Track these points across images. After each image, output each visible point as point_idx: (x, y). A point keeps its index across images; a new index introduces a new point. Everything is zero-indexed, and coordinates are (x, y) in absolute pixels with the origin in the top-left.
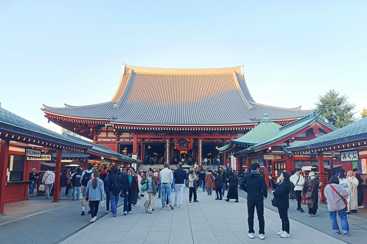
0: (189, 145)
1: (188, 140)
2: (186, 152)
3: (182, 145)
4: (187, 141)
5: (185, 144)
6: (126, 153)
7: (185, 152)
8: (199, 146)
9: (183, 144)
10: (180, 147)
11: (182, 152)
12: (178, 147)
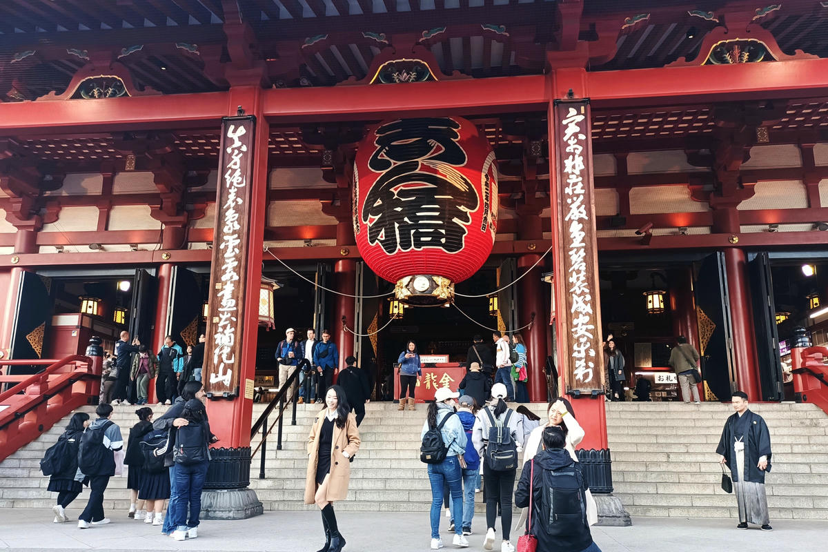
0: (464, 217)
1: (451, 174)
2: (444, 289)
3: (399, 218)
4: (444, 186)
5: (429, 213)
6: (75, 334)
7: (434, 285)
8: (564, 176)
9: (412, 209)
10: (390, 244)
11: (409, 282)
12: (372, 242)
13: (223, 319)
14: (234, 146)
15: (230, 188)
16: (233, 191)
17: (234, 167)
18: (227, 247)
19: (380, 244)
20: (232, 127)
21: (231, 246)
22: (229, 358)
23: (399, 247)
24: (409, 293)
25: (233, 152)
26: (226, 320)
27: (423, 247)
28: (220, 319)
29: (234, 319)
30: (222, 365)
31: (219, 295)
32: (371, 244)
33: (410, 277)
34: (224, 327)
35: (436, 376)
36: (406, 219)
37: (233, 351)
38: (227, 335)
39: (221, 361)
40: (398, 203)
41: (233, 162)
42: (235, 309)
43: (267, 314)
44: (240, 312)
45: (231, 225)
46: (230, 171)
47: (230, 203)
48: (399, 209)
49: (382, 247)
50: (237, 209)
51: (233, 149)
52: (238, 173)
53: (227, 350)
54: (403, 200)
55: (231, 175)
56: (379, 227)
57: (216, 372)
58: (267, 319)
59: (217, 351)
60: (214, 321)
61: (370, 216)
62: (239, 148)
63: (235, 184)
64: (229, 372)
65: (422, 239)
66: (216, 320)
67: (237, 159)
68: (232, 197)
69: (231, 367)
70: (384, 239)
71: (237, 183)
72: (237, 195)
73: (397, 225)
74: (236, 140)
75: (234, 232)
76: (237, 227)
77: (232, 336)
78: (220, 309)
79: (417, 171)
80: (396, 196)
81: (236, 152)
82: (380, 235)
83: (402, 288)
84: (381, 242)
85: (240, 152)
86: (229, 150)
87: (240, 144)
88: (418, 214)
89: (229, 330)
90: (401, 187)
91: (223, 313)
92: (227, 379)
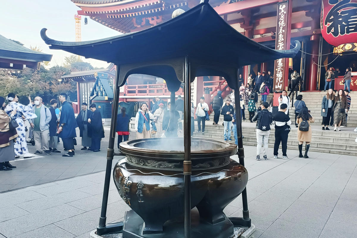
3: (340, 23)
5: (354, 19)
7: (354, 47)
9: (346, 19)
11: (343, 47)
12: (328, 33)
13: (279, 69)
14: (281, 12)
15: (280, 27)
16: (281, 28)
17: (281, 20)
18: (280, 46)
19: (332, 33)
20: (281, 6)
21: (281, 46)
22: (281, 81)
23: (339, 34)
24: (343, 51)
25: (281, 14)
26: (280, 69)
27: (350, 33)
28: (278, 69)
29: (282, 69)
30: (279, 83)
31: (278, 62)
32: (328, 34)
33: (344, 44)
34: (279, 72)
35: (353, 81)
36: (343, 23)
37: (282, 79)
38: (280, 74)
39: (278, 81)
40: (340, 17)
41: (281, 18)
42: (282, 66)
43: (291, 66)
44: (284, 67)
45: (281, 39)
46: (280, 21)
47: (281, 32)
48: (341, 19)
49: (332, 35)
50: (283, 34)
51: (281, 13)
52: (283, 21)
53: (280, 78)
54: (343, 15)
55: (280, 23)
56: (331, 27)
57: (277, 85)
58: (291, 67)
59: (277, 79)
60: (276, 70)
61: (328, 23)
62: (283, 13)
63: (282, 25)
64: (281, 85)
65: (350, 30)
66: (277, 70)
67: (282, 17)
68: (281, 30)
69: (282, 83)
70: (333, 31)
71: (283, 25)
72: (283, 29)
73: (339, 26)
74: (282, 10)
75: (282, 42)
76: (283, 40)
77: (282, 74)
78: (278, 66)
79: (350, 3)
80: (340, 14)
81: (282, 14)
82: (332, 30)
83: (340, 49)
84: (332, 32)
85: (284, 14)
86: (280, 14)
87: (284, 11)
88: (349, 20)
89: (281, 73)
90: (342, 10)
91: (279, 67)
92: (280, 87)
